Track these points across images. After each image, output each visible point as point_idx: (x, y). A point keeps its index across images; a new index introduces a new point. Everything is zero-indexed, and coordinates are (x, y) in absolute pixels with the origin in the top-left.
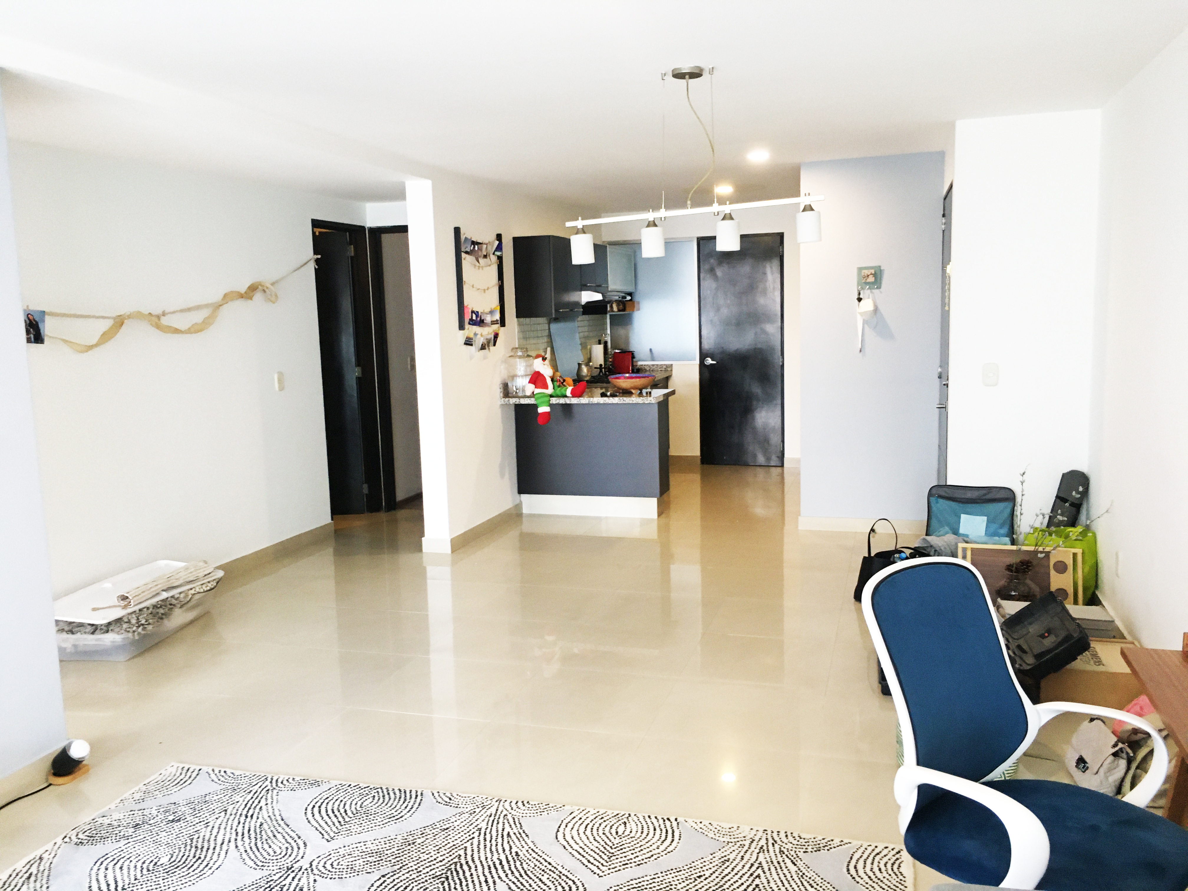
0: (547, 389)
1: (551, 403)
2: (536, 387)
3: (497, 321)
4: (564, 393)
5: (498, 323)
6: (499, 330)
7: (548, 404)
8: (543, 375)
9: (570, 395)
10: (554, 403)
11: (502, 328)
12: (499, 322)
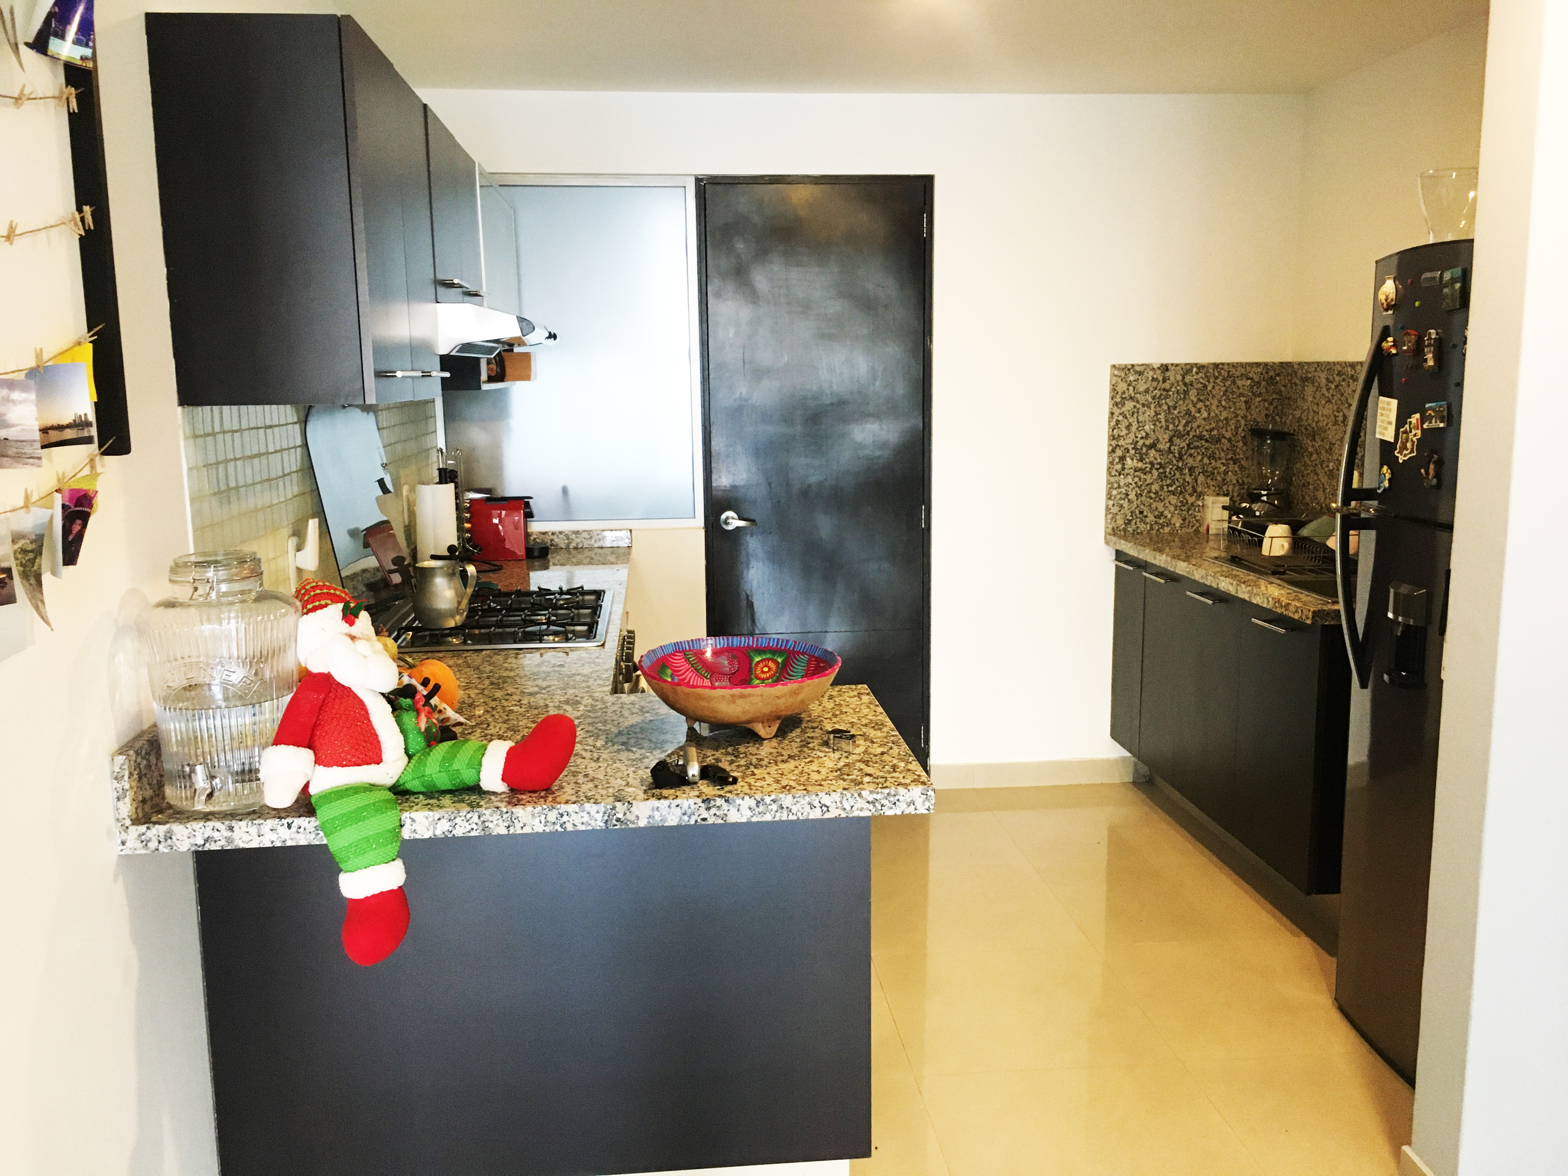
0: (378, 761)
1: (406, 834)
2: (318, 761)
3: (81, 424)
4: (468, 777)
5: (88, 440)
6: (94, 475)
7: (394, 848)
8: (347, 692)
9: (501, 787)
10: (424, 832)
11: (112, 461)
12: (94, 431)
